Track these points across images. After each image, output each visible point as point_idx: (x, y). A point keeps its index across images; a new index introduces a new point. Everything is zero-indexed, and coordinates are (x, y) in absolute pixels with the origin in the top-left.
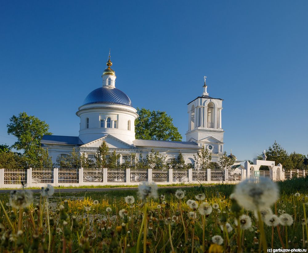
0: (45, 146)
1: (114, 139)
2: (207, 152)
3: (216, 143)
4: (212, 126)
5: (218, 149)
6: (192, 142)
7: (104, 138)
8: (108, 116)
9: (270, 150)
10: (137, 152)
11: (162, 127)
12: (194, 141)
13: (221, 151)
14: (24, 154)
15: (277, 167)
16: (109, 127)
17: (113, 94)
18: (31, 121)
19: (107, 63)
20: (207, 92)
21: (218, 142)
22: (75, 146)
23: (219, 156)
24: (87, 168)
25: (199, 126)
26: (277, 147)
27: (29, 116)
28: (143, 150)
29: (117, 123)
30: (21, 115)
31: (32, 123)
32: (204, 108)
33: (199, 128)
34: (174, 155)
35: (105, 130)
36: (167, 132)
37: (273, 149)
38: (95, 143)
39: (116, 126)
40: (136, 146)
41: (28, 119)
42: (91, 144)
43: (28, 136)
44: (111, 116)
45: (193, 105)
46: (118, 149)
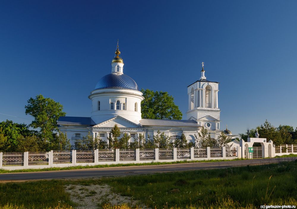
0: (61, 127)
1: (123, 119)
2: (207, 132)
3: (214, 121)
4: (210, 106)
5: (215, 127)
6: (192, 120)
7: (114, 119)
8: (117, 100)
9: (262, 128)
10: (144, 130)
11: (164, 106)
12: (194, 119)
13: (218, 128)
14: (40, 131)
15: (268, 143)
16: (119, 109)
17: (121, 80)
18: (47, 102)
19: (116, 52)
20: (204, 76)
21: (215, 120)
22: (88, 126)
23: (216, 133)
24: (101, 149)
25: (198, 107)
26: (268, 125)
27: (45, 98)
28: (149, 129)
29: (125, 105)
30: (38, 97)
31: (47, 104)
32: (202, 90)
33: (198, 108)
34: (177, 133)
35: (114, 112)
36: (169, 110)
37: (264, 127)
38: (106, 123)
39: (124, 108)
40: (143, 126)
41: (44, 100)
42: (102, 124)
43: (45, 116)
44: (120, 99)
45: (193, 88)
46: (126, 129)
